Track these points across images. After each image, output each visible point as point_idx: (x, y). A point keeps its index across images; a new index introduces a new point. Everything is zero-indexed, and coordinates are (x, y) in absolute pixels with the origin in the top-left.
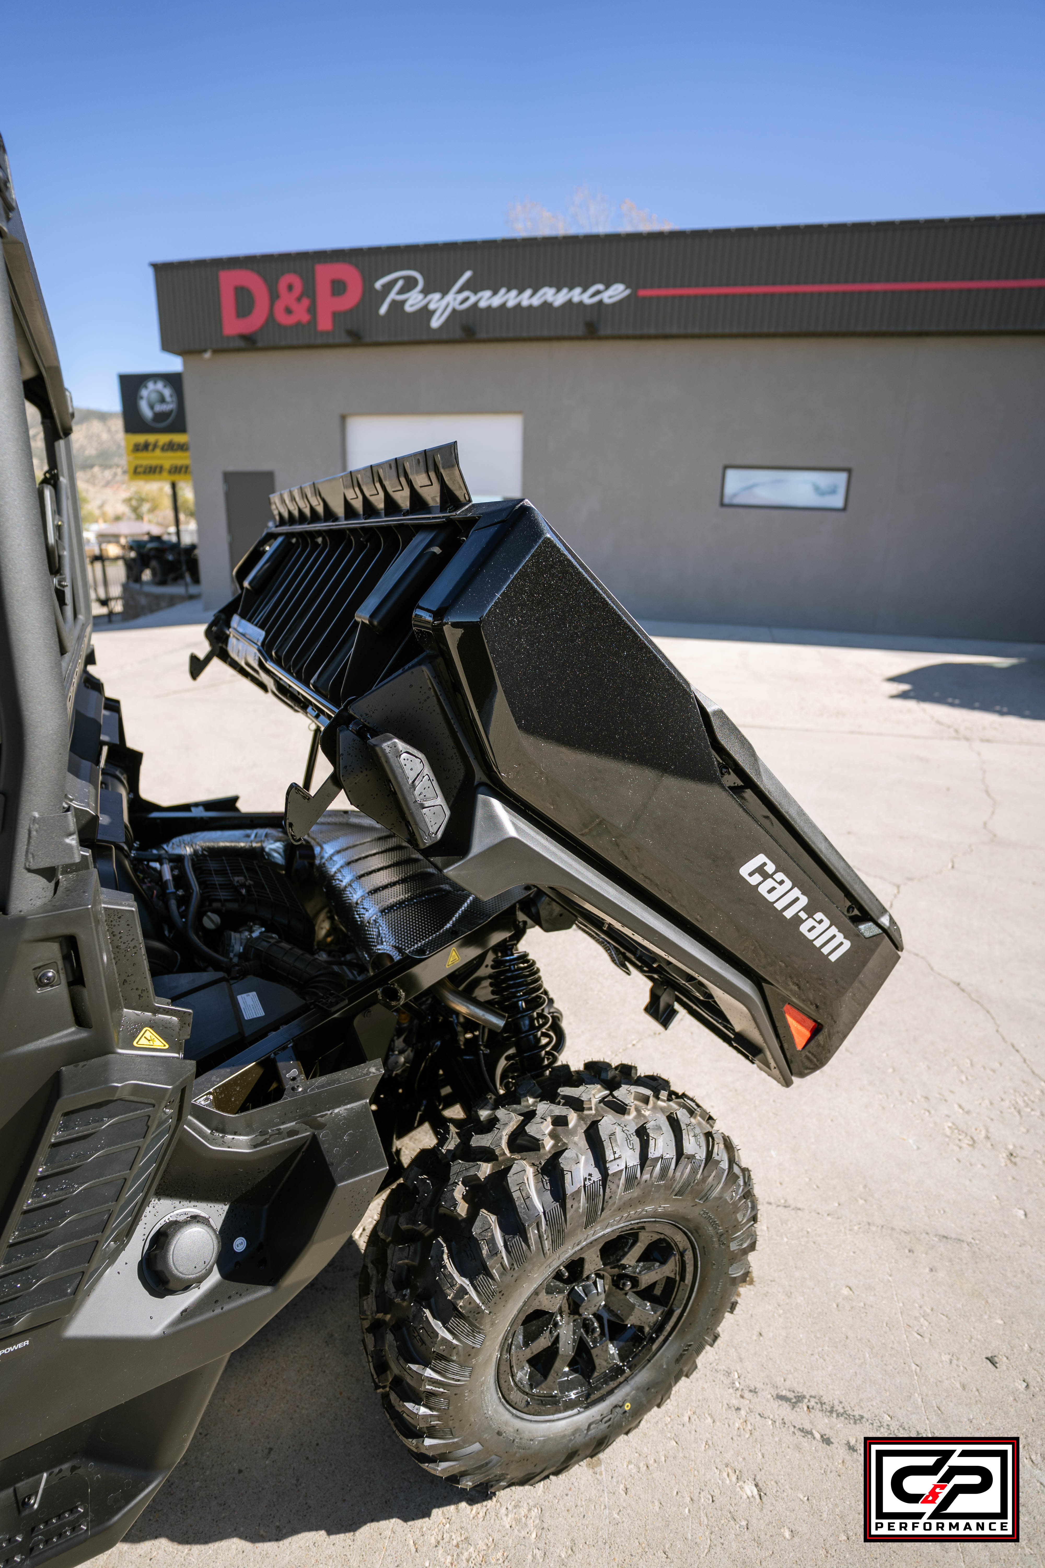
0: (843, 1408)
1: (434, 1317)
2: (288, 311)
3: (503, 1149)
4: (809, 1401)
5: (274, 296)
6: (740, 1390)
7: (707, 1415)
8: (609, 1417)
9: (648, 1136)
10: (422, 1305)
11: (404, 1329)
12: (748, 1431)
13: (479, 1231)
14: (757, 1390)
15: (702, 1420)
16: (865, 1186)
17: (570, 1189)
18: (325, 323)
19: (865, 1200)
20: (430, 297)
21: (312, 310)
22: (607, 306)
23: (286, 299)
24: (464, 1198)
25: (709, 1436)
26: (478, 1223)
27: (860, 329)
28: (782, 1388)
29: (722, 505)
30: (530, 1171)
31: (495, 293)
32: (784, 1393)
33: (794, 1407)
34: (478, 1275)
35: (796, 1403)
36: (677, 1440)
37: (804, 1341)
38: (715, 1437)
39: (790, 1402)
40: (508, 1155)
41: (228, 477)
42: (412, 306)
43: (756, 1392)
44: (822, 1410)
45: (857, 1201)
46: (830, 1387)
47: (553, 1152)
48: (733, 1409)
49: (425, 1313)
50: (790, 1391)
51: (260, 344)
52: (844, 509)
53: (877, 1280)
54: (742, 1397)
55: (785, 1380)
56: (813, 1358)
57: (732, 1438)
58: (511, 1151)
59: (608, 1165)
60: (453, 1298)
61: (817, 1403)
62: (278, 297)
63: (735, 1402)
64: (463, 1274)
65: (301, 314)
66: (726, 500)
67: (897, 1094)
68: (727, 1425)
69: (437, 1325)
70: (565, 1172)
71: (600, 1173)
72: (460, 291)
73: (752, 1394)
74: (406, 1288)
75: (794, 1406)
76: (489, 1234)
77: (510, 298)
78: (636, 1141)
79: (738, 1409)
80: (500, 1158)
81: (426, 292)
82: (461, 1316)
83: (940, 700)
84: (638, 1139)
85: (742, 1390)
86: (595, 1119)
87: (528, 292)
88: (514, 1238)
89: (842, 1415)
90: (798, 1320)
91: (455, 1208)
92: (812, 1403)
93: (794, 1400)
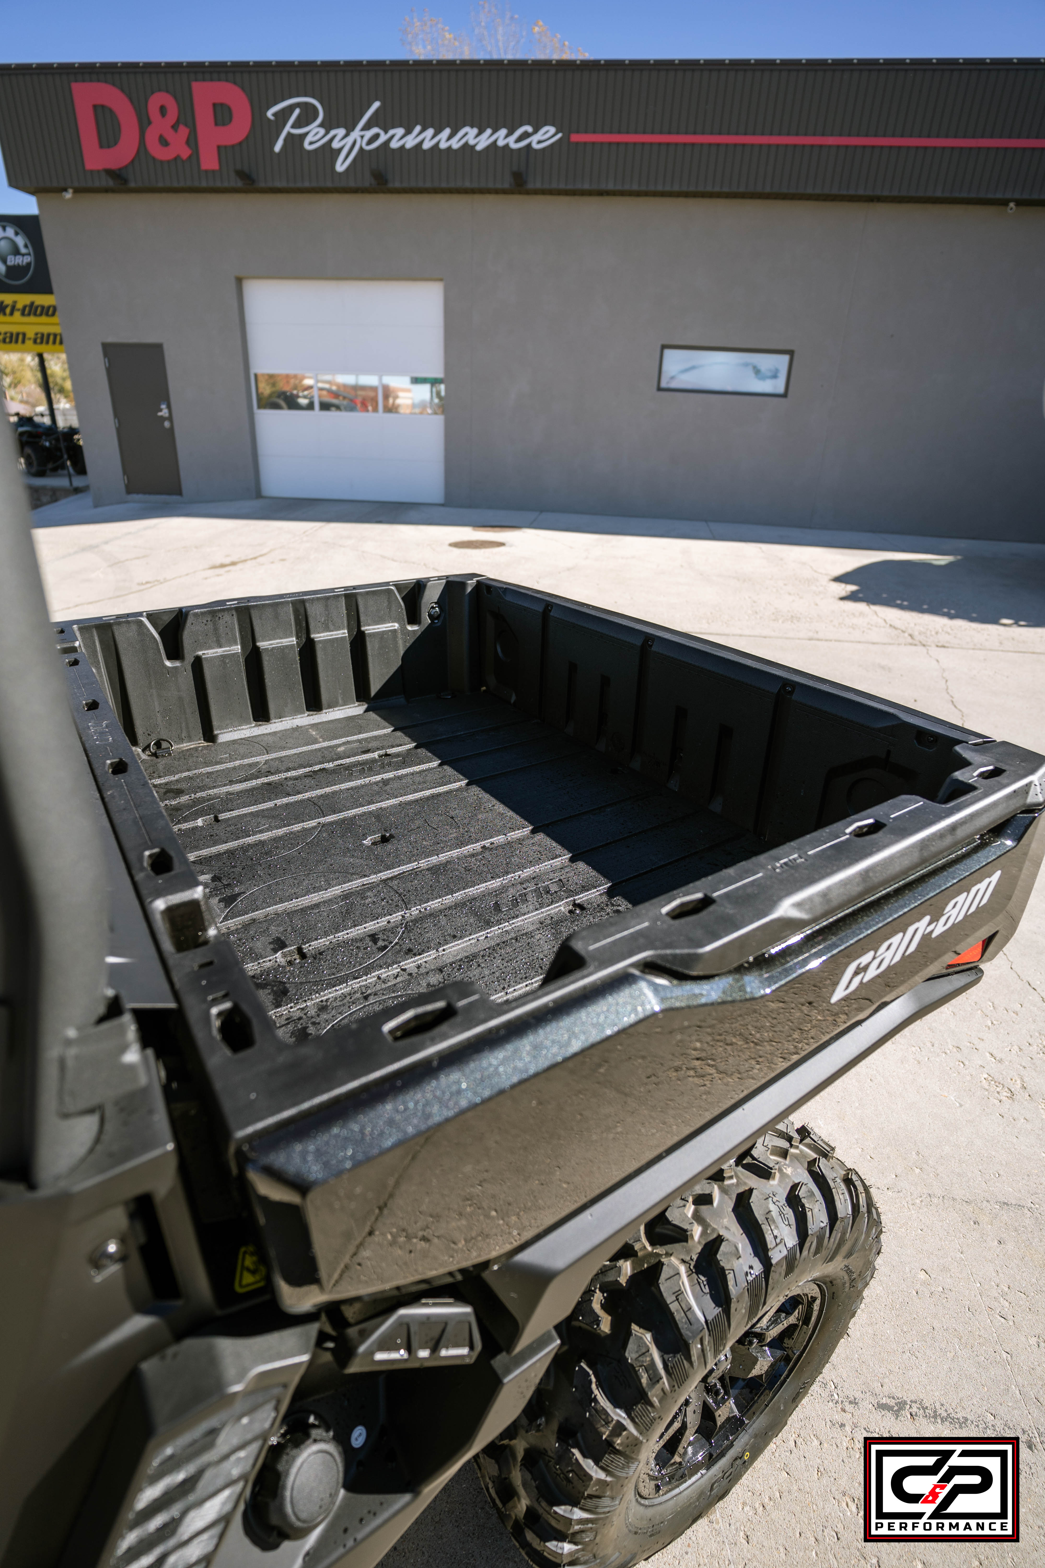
0: (946, 1411)
1: (585, 1456)
2: (164, 142)
3: (643, 1244)
4: (911, 1407)
5: (144, 122)
6: (840, 1402)
7: (812, 1437)
8: (730, 1471)
9: (803, 1206)
10: (568, 1445)
11: (541, 1463)
12: (857, 1450)
13: (634, 1356)
14: (857, 1401)
15: (808, 1443)
16: (918, 1153)
17: (733, 1290)
18: (209, 161)
19: (921, 1169)
20: (333, 133)
21: (192, 141)
22: (536, 151)
23: (159, 126)
24: (603, 1307)
25: (819, 1461)
26: (631, 1346)
27: (809, 191)
28: (881, 1394)
29: (659, 389)
30: (682, 1269)
31: (408, 132)
32: (884, 1401)
33: (897, 1416)
34: (636, 1404)
35: (898, 1411)
36: (788, 1471)
37: (892, 1337)
38: (826, 1462)
39: (893, 1411)
40: (649, 1248)
41: (109, 349)
42: (311, 143)
43: (856, 1404)
44: (926, 1416)
45: (913, 1170)
46: (928, 1387)
47: (704, 1243)
48: (837, 1425)
49: (574, 1455)
50: (889, 1397)
51: (132, 185)
52: (785, 395)
53: (950, 1259)
54: (844, 1410)
55: (882, 1386)
56: (905, 1356)
57: (843, 1461)
58: (652, 1244)
59: (770, 1254)
60: (608, 1436)
61: (919, 1408)
62: (150, 123)
63: (838, 1417)
64: (616, 1404)
65: (179, 148)
66: (664, 384)
67: (929, 1045)
68: (835, 1446)
69: (588, 1465)
70: (727, 1272)
71: (761, 1262)
72: (367, 127)
73: (853, 1406)
74: (539, 1416)
75: (897, 1414)
76: (648, 1359)
77: (427, 138)
78: (789, 1212)
79: (842, 1425)
80: (640, 1254)
81: (327, 125)
82: (617, 1452)
83: (888, 603)
84: (791, 1210)
85: (842, 1402)
86: (741, 1190)
87: (447, 132)
88: (675, 1357)
89: (946, 1420)
90: (882, 1314)
91: (598, 1325)
92: (914, 1410)
93: (896, 1408)
